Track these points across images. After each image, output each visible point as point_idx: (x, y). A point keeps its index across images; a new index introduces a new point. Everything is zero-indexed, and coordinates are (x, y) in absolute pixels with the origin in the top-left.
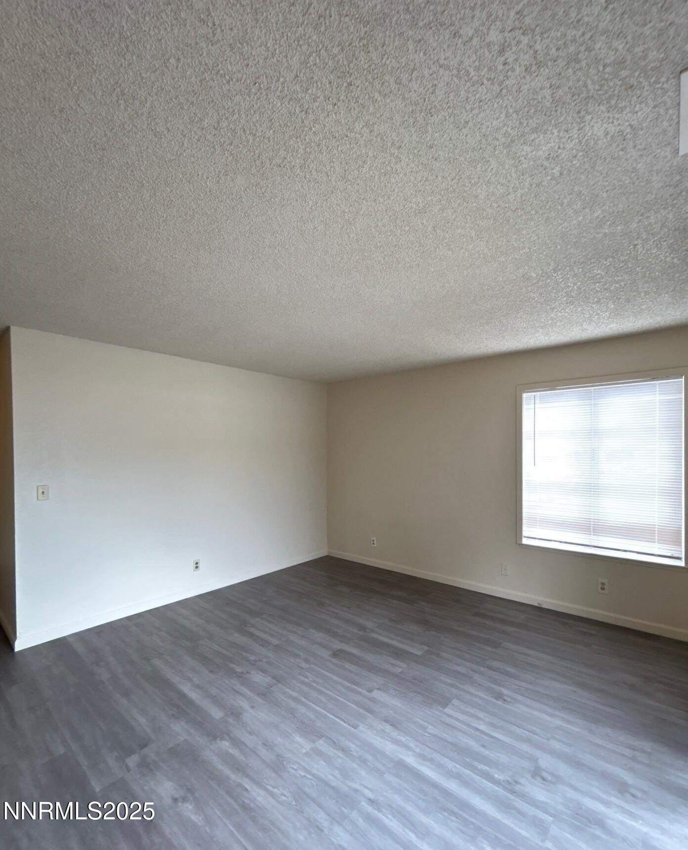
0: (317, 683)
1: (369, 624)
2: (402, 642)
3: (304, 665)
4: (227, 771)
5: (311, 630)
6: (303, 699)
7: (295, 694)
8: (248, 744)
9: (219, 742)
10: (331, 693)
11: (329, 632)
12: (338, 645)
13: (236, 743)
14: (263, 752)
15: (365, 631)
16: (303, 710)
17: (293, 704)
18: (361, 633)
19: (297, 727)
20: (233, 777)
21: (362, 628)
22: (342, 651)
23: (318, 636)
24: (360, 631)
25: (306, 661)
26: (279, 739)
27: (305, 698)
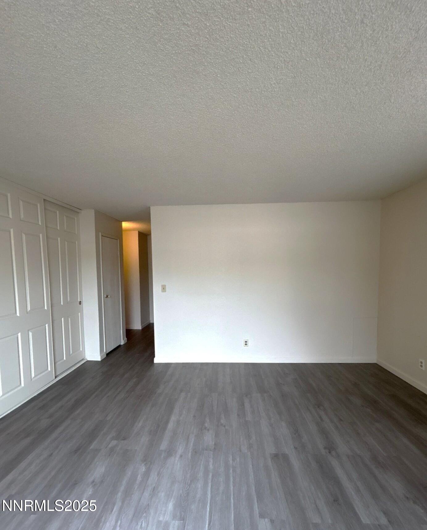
0: (234, 471)
1: (342, 448)
2: (358, 491)
3: (244, 449)
4: (122, 488)
5: (283, 424)
6: (210, 476)
7: (211, 466)
8: (148, 481)
9: (143, 464)
10: (232, 488)
11: (296, 434)
12: (289, 450)
13: (147, 474)
14: (147, 494)
15: (330, 452)
16: (200, 485)
17: (201, 474)
18: (323, 452)
19: (181, 495)
20: (120, 494)
21: (331, 448)
22: (285, 457)
23: (284, 430)
24: (325, 448)
25: (250, 446)
26: (163, 494)
27: (213, 476)
